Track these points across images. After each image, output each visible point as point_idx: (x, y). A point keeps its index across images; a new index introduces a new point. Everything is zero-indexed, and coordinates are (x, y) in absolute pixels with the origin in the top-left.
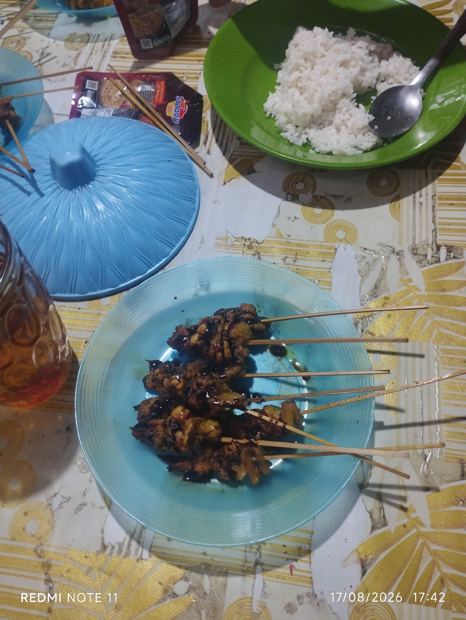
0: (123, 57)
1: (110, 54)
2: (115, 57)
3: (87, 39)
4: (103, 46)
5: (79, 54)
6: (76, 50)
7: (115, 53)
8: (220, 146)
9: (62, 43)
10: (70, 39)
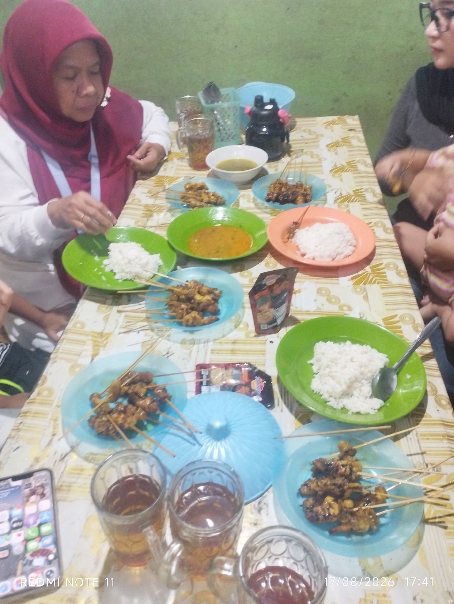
0: (217, 353)
1: (209, 351)
2: (213, 353)
3: (193, 342)
4: (204, 347)
5: (191, 352)
6: (189, 349)
7: (212, 350)
8: (288, 406)
9: (179, 345)
10: (183, 342)
